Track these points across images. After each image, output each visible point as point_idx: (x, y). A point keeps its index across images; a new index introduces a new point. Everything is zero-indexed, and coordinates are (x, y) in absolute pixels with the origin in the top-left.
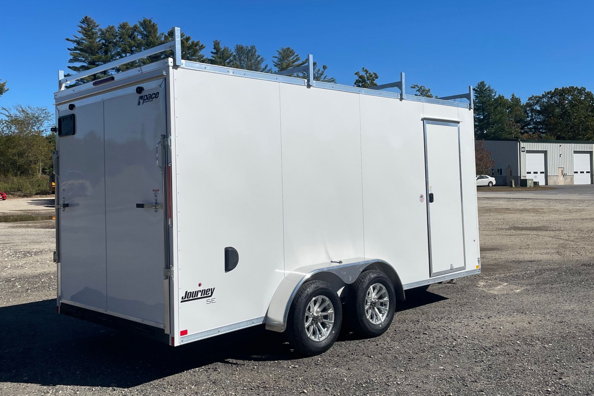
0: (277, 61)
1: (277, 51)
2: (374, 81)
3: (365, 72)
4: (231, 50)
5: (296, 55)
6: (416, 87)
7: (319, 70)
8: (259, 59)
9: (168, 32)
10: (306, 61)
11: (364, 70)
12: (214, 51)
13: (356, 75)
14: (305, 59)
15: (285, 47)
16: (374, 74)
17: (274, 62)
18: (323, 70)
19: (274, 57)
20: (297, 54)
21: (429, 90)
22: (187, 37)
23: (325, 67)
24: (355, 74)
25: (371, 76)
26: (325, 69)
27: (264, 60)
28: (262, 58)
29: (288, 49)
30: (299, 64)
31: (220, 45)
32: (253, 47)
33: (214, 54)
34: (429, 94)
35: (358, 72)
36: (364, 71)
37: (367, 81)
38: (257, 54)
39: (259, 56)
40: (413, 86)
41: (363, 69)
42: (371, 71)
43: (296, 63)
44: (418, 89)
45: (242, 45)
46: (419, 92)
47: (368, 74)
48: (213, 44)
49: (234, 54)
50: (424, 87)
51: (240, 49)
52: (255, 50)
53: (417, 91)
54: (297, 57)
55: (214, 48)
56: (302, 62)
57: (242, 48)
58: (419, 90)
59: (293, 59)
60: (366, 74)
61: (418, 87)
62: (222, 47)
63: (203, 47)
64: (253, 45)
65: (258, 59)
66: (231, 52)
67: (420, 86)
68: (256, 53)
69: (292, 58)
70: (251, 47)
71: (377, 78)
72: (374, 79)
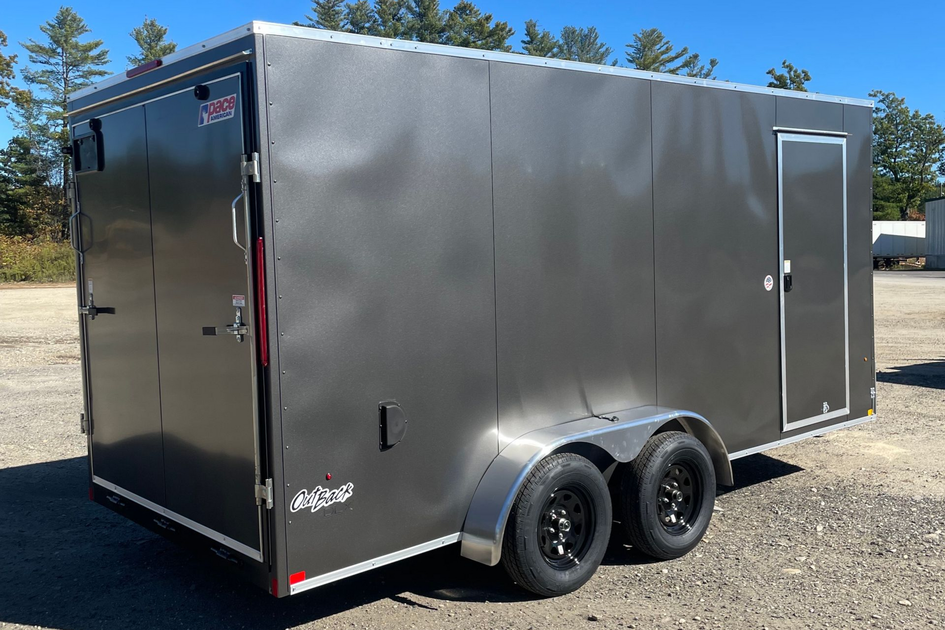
0: (633, 53)
1: (634, 35)
2: (803, 85)
3: (787, 70)
4: (553, 37)
5: (665, 42)
6: (878, 95)
7: (702, 68)
8: (602, 50)
9: (455, 8)
10: (683, 51)
11: (786, 64)
12: (528, 39)
13: (770, 75)
14: (682, 49)
15: (649, 29)
16: (803, 72)
17: (629, 55)
18: (711, 66)
19: (628, 46)
20: (667, 41)
21: (902, 100)
22: (487, 15)
23: (713, 63)
24: (768, 73)
25: (798, 76)
26: (714, 66)
27: (610, 51)
28: (607, 49)
29: (653, 31)
30: (670, 57)
31: (537, 28)
32: (591, 31)
33: (526, 43)
34: (903, 106)
35: (773, 69)
36: (784, 67)
37: (790, 85)
38: (599, 42)
39: (602, 45)
40: (872, 93)
41: (784, 63)
42: (799, 68)
43: (665, 56)
44: (881, 98)
45: (573, 27)
46: (884, 103)
47: (792, 73)
48: (526, 27)
49: (561, 42)
50: (894, 95)
51: (569, 34)
52: (595, 35)
53: (879, 102)
54: (668, 45)
55: (526, 34)
56: (677, 53)
57: (573, 33)
58: (884, 100)
59: (659, 49)
60: (789, 72)
61: (883, 95)
62: (540, 31)
63: (511, 33)
64: (593, 27)
65: (600, 50)
66: (555, 41)
67: (886, 94)
68: (597, 40)
69: (658, 47)
70: (589, 30)
71: (807, 80)
72: (803, 81)
